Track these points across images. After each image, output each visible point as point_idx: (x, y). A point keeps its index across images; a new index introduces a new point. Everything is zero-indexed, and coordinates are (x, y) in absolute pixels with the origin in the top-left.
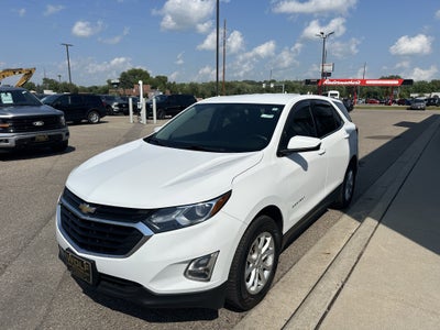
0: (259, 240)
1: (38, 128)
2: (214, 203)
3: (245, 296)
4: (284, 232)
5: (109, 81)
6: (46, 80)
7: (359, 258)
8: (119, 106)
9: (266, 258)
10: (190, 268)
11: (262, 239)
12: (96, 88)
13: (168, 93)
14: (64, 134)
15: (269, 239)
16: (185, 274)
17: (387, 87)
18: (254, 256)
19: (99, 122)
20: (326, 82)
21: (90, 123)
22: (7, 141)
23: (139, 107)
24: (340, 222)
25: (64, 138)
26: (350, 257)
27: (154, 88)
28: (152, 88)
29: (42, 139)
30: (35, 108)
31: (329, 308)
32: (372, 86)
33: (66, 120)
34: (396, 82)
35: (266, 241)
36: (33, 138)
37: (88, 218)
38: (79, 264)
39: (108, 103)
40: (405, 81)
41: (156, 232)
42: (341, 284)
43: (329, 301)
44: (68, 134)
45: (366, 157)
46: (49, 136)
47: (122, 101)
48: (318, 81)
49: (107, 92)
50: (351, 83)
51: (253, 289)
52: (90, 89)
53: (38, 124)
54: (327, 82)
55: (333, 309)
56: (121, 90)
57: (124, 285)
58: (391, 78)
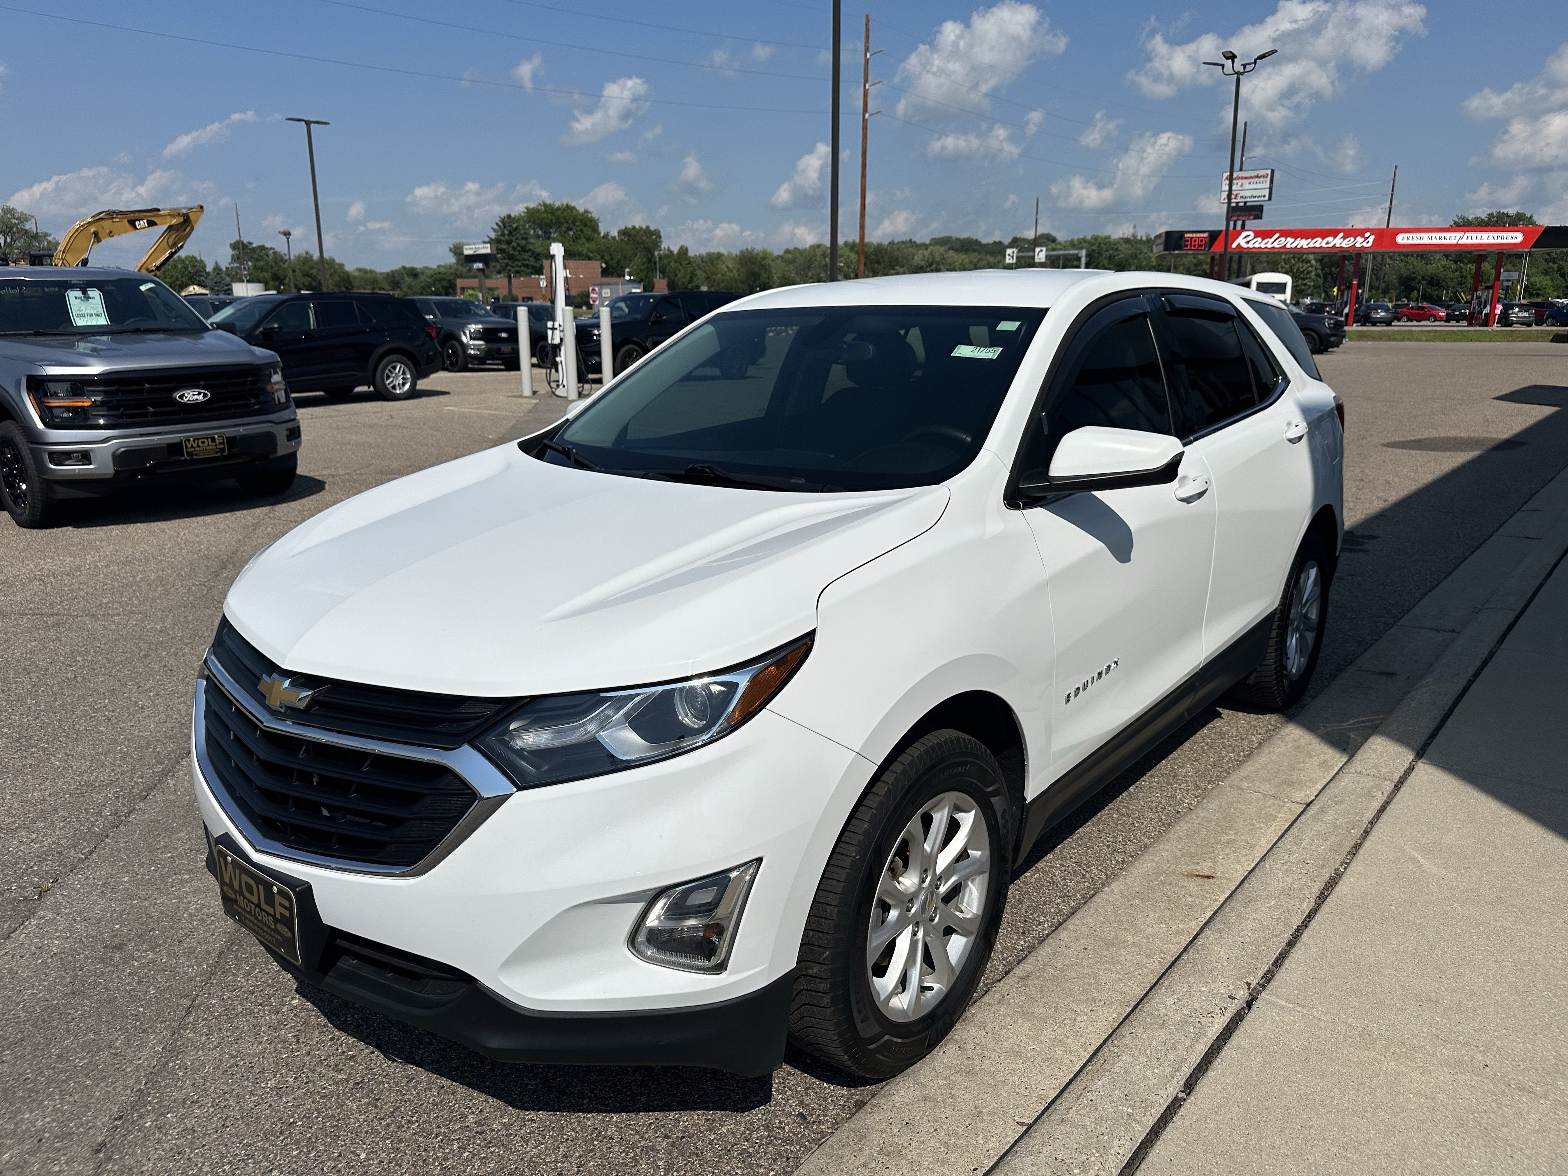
0: (927, 821)
1: (193, 412)
2: (743, 680)
3: (867, 1030)
4: (1032, 791)
5: (457, 251)
6: (241, 249)
7: (1322, 898)
8: (487, 335)
9: (956, 891)
10: (652, 921)
11: (940, 819)
12: (413, 273)
13: (661, 287)
14: (281, 432)
15: (967, 820)
16: (632, 941)
17: (1477, 255)
18: (908, 882)
19: (414, 394)
20: (1241, 241)
21: (383, 395)
22: (85, 457)
23: (554, 338)
24: (1264, 758)
25: (283, 448)
26: (1288, 892)
27: (611, 271)
28: (605, 272)
29: (207, 450)
30: (184, 342)
31: (1190, 1086)
32: (1423, 253)
33: (291, 387)
34: (1516, 237)
35: (953, 827)
36: (175, 448)
37: (288, 728)
38: (258, 895)
39: (448, 323)
40: (1550, 232)
41: (524, 783)
42: (1243, 994)
43: (1195, 1059)
44: (294, 433)
45: (1382, 516)
46: (231, 441)
47: (497, 320)
48: (1214, 236)
49: (449, 288)
50: (1339, 242)
51: (902, 1002)
52: (394, 279)
53: (191, 396)
54: (1245, 240)
55: (1204, 1087)
56: (499, 283)
57: (416, 977)
58: (1497, 222)
